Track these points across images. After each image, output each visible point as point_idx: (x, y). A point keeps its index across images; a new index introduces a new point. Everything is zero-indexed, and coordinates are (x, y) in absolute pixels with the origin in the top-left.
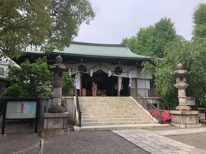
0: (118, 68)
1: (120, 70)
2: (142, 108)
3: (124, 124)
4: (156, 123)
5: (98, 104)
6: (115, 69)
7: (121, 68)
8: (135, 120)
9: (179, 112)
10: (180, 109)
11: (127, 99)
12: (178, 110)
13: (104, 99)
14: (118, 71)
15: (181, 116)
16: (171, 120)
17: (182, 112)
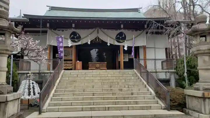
0: (121, 34)
1: (124, 36)
2: (145, 85)
3: (110, 109)
4: (162, 109)
5: (87, 80)
6: (117, 36)
7: (125, 34)
8: (130, 103)
9: (199, 94)
10: (201, 88)
11: (129, 73)
12: (198, 89)
13: (98, 73)
14: (121, 37)
15: (202, 99)
16: (185, 104)
17: (203, 94)
